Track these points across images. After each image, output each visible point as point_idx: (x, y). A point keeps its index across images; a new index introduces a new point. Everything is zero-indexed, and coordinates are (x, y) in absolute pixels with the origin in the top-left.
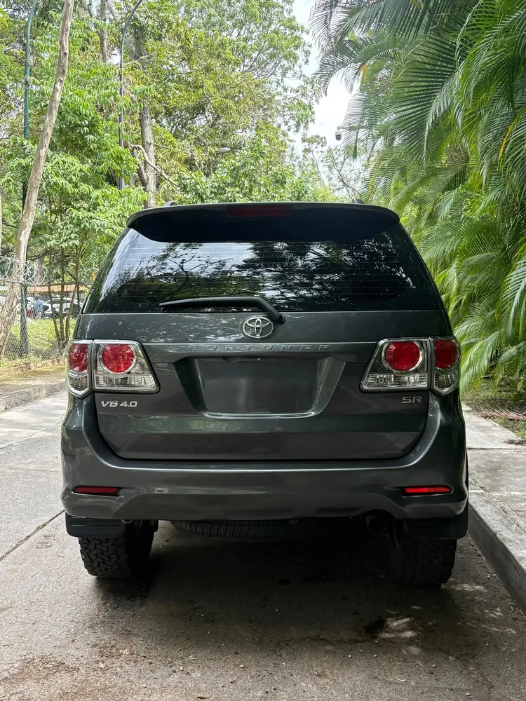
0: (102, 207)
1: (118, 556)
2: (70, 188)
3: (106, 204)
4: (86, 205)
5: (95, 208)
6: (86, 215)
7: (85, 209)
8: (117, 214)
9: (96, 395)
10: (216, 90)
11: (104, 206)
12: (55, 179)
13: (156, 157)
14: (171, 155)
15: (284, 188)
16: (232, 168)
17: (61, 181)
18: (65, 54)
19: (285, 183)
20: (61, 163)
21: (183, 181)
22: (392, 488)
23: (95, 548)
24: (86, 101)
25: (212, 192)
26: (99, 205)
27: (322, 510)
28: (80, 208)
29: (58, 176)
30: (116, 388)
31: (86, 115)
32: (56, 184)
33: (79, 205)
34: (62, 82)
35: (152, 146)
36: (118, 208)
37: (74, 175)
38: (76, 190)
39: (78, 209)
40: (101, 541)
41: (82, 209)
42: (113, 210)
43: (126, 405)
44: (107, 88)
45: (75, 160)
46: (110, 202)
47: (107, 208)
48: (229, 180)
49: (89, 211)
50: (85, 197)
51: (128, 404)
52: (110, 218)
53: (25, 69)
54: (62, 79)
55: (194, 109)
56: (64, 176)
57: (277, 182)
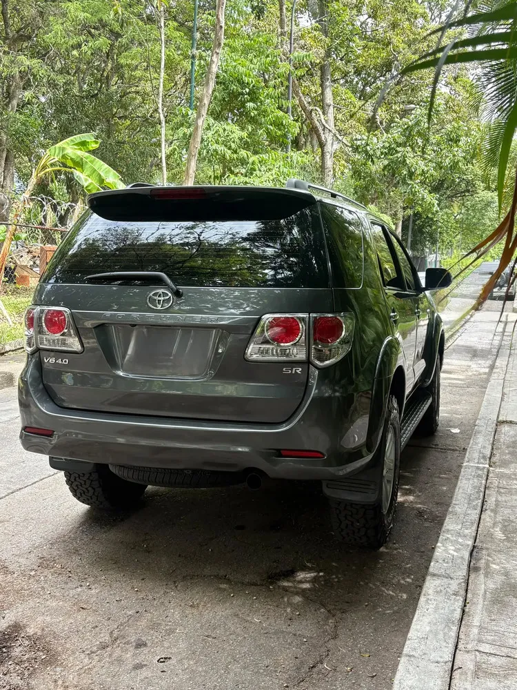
0: (258, 172)
1: (94, 489)
2: (228, 153)
3: (262, 169)
4: (243, 171)
5: (252, 174)
6: (242, 180)
7: (242, 174)
8: (271, 178)
9: (43, 353)
10: (406, 46)
11: (260, 171)
12: (215, 146)
13: (335, 118)
14: (351, 116)
15: (457, 146)
16: (406, 126)
17: (221, 148)
18: (221, 27)
19: (459, 141)
20: (221, 131)
21: (355, 142)
22: (264, 449)
23: (75, 480)
24: (249, 69)
25: (382, 153)
26: (255, 170)
27: (206, 463)
28: (238, 173)
29: (218, 143)
30: (57, 348)
31: (248, 83)
32: (215, 151)
33: (237, 170)
34: (218, 54)
35: (331, 107)
36: (274, 172)
37: (234, 142)
38: (235, 156)
39: (236, 175)
40: (79, 475)
41: (240, 175)
42: (268, 174)
43: (60, 362)
44: (268, 56)
45: (236, 128)
46: (266, 167)
47: (263, 173)
48: (401, 140)
49: (246, 176)
50: (243, 162)
51: (62, 361)
52: (264, 183)
53: (193, 44)
54: (218, 51)
55: (382, 66)
56: (225, 144)
57: (451, 140)
